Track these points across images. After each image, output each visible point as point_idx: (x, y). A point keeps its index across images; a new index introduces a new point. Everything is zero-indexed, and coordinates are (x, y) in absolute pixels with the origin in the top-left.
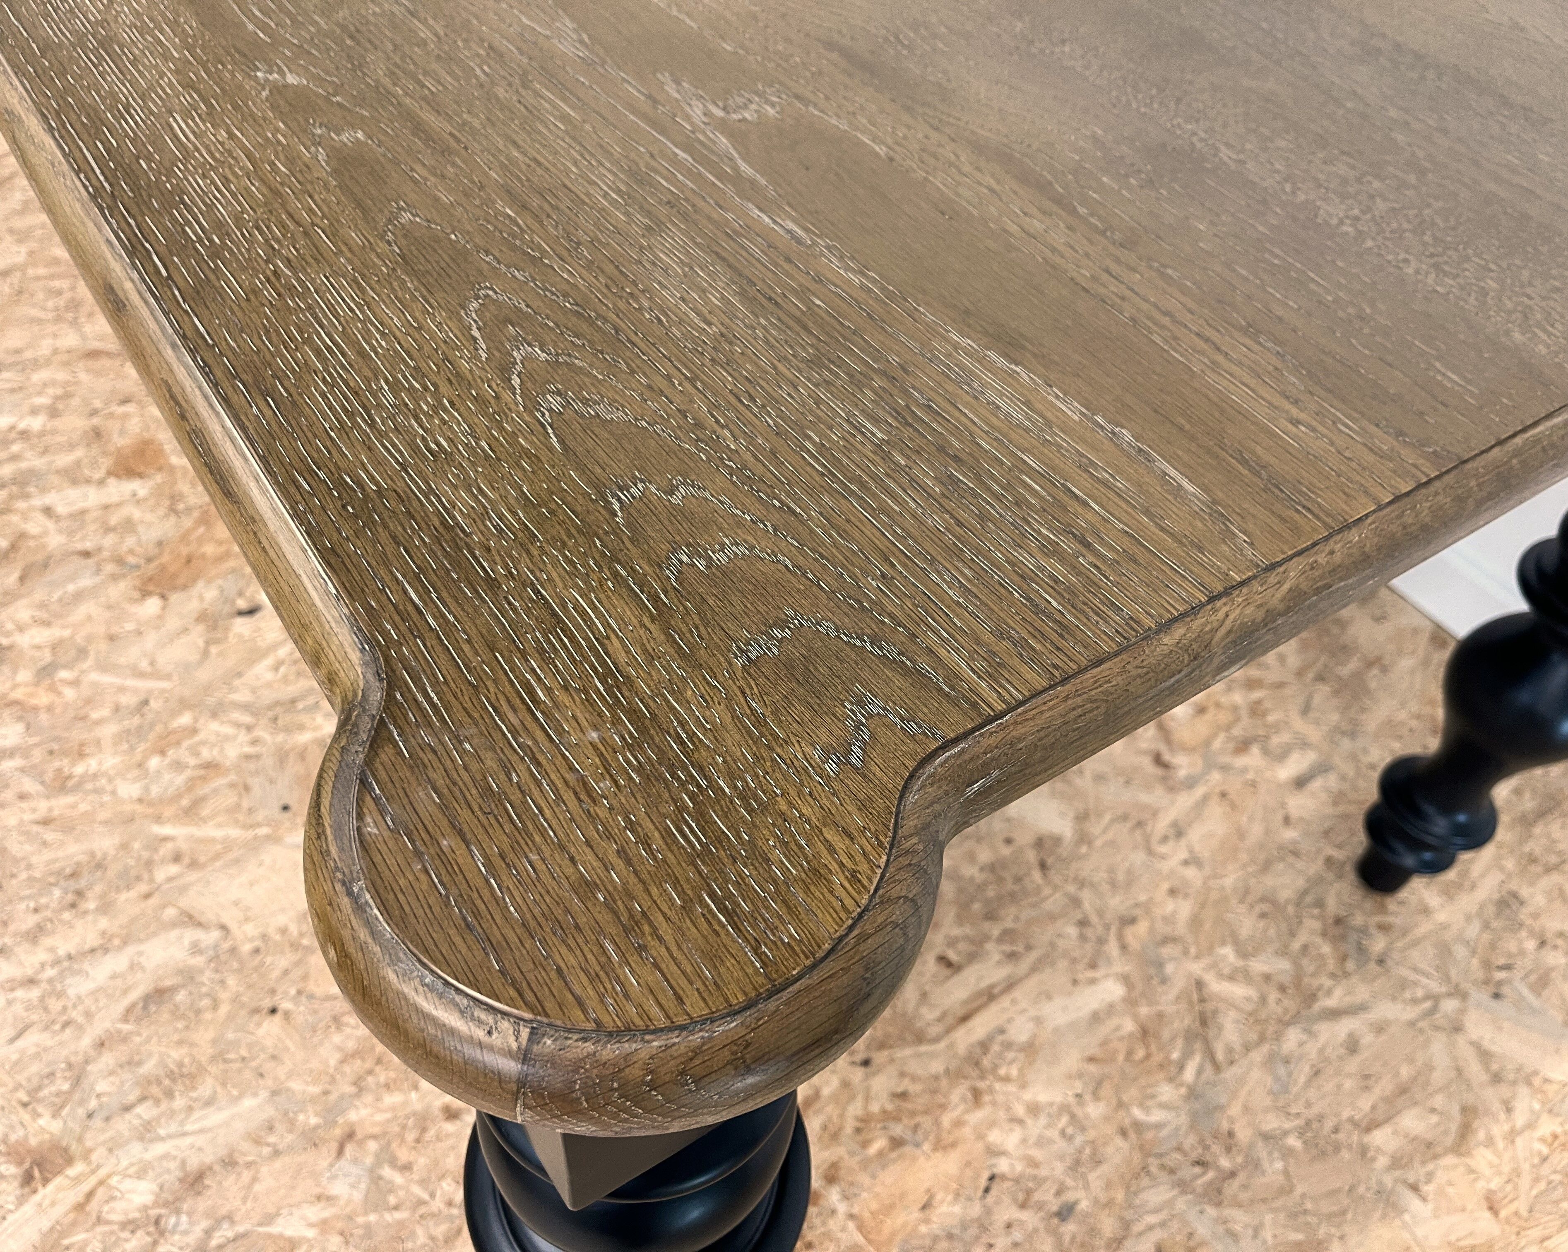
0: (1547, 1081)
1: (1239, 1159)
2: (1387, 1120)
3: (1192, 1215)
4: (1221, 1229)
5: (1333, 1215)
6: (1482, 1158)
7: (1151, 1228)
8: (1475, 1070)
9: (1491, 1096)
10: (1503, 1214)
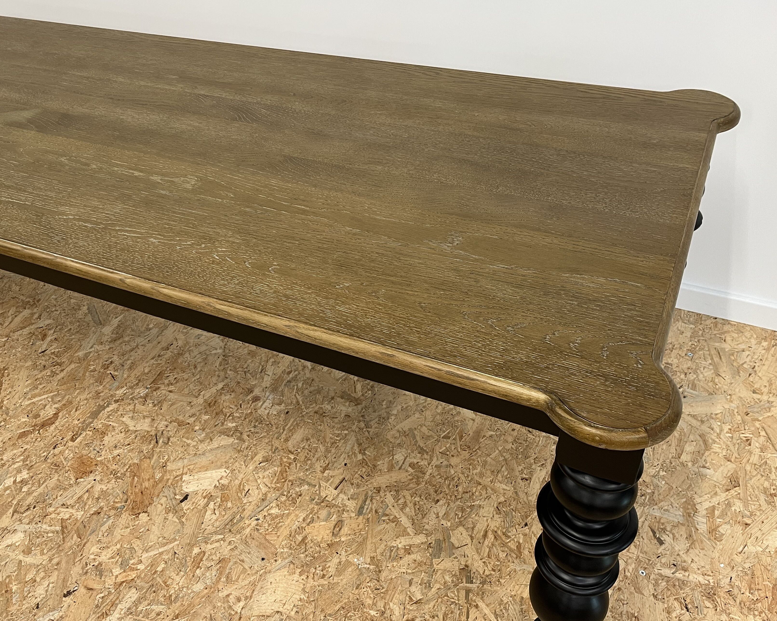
0: (716, 414)
1: (652, 487)
2: (682, 452)
3: (651, 512)
4: (662, 511)
5: (688, 488)
6: (716, 447)
7: (644, 522)
8: (695, 423)
9: (705, 428)
10: (732, 460)
